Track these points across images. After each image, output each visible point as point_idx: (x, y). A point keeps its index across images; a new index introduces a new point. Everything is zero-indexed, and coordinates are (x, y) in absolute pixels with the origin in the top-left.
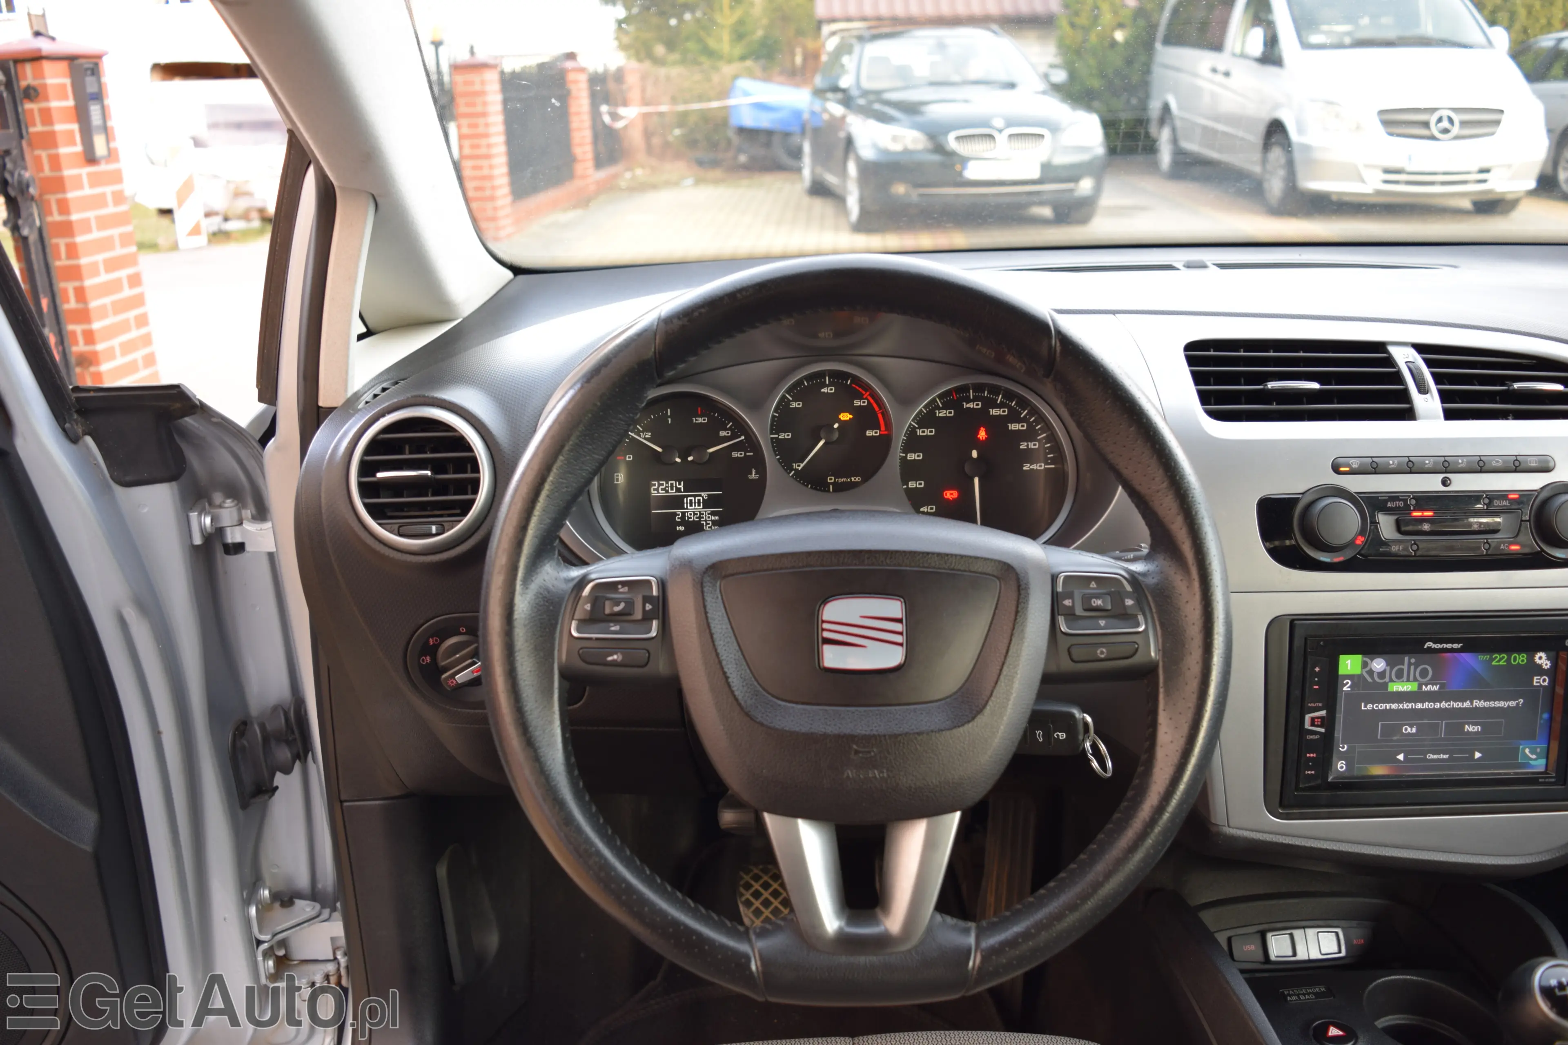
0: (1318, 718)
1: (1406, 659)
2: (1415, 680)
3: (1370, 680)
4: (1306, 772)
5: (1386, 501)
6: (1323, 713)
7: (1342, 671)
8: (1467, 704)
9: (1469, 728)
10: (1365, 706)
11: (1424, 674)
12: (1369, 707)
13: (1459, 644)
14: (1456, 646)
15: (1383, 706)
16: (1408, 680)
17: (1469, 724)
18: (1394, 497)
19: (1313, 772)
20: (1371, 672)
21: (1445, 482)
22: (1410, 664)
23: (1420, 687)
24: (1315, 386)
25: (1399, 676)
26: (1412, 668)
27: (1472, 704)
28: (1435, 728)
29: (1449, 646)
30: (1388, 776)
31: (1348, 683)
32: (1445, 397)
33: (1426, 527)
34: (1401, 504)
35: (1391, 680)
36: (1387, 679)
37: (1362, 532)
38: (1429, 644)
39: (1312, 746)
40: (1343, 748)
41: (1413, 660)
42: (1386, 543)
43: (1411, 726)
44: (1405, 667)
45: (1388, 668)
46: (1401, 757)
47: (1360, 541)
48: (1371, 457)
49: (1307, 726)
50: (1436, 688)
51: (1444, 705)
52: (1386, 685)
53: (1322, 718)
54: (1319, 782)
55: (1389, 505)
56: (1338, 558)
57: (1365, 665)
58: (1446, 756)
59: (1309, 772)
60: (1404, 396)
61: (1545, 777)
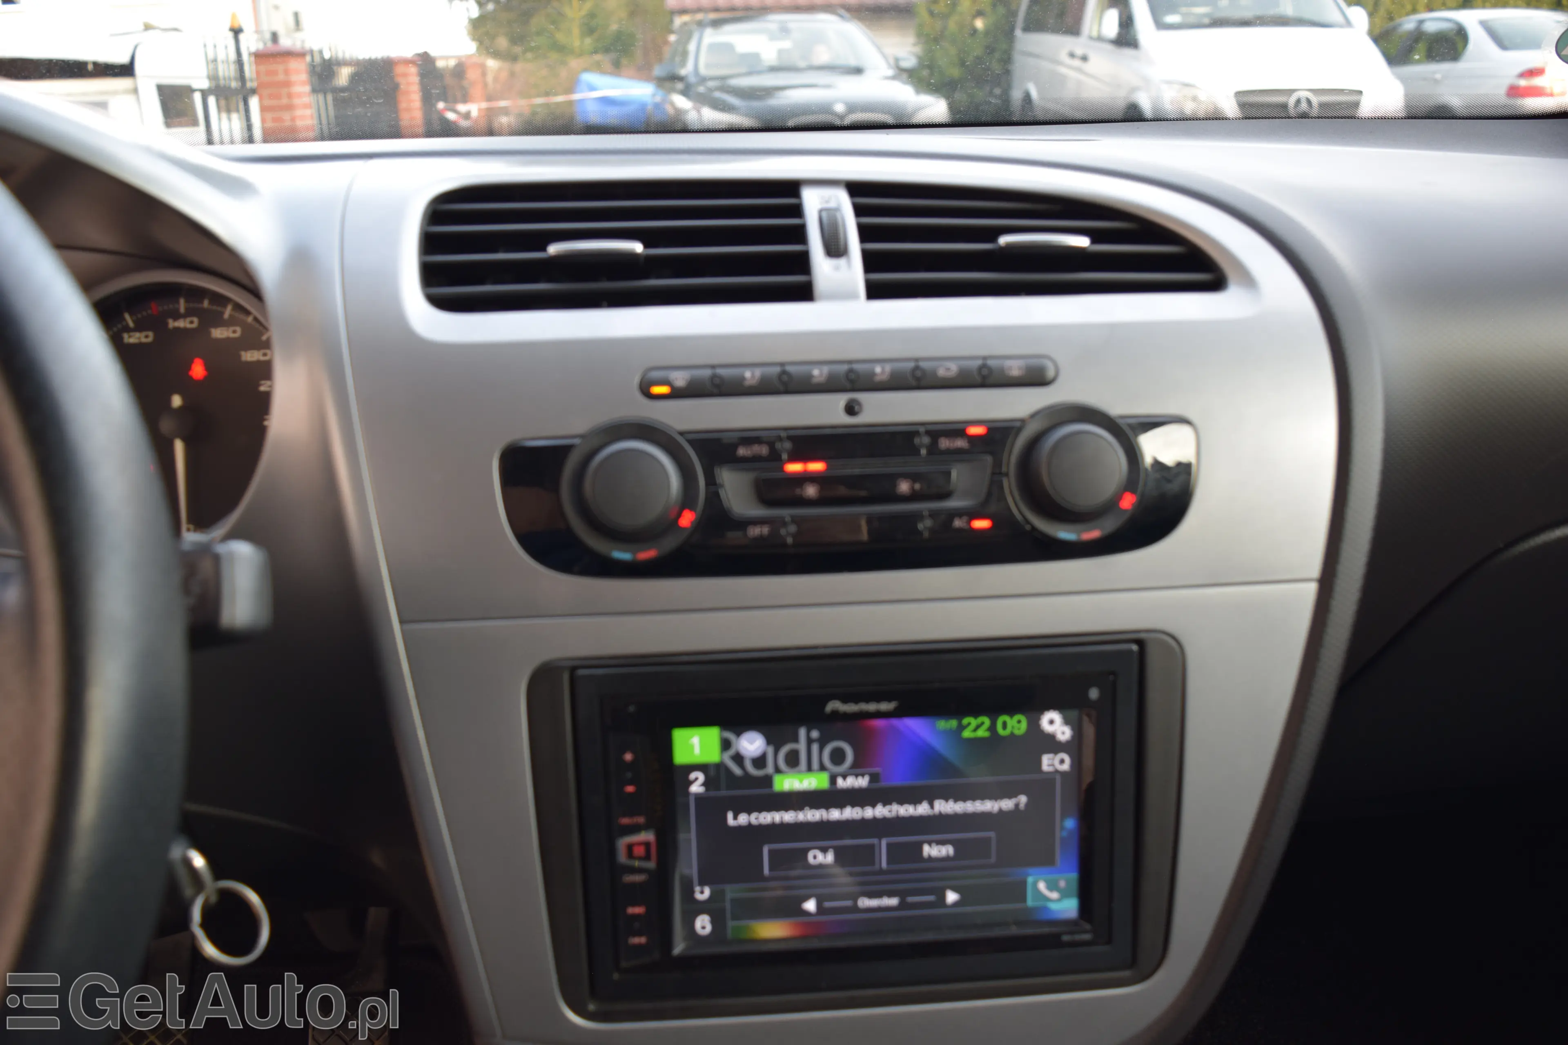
0: (640, 844)
1: (802, 732)
2: (822, 768)
3: (737, 771)
4: (630, 941)
5: (734, 446)
6: (648, 836)
7: (681, 756)
8: (923, 809)
9: (931, 851)
10: (735, 818)
11: (838, 757)
12: (743, 819)
13: (889, 700)
14: (885, 706)
15: (767, 818)
16: (810, 769)
17: (930, 843)
18: (750, 438)
19: (640, 940)
20: (738, 758)
21: (851, 409)
22: (810, 741)
23: (833, 780)
24: (638, 247)
25: (793, 761)
26: (815, 747)
27: (932, 807)
28: (868, 854)
29: (872, 707)
30: (788, 941)
31: (696, 779)
32: (871, 262)
33: (811, 491)
34: (764, 450)
35: (778, 770)
36: (770, 769)
37: (687, 500)
38: (834, 705)
39: (635, 894)
40: (702, 892)
41: (815, 734)
42: (744, 524)
43: (824, 850)
44: (802, 746)
45: (770, 751)
46: (810, 906)
47: (687, 519)
48: (713, 367)
49: (622, 857)
50: (862, 782)
51: (880, 811)
52: (768, 781)
53: (647, 845)
54: (656, 955)
55: (742, 451)
56: (647, 554)
57: (726, 745)
58: (893, 901)
59: (635, 940)
60: (802, 263)
61: (1071, 933)
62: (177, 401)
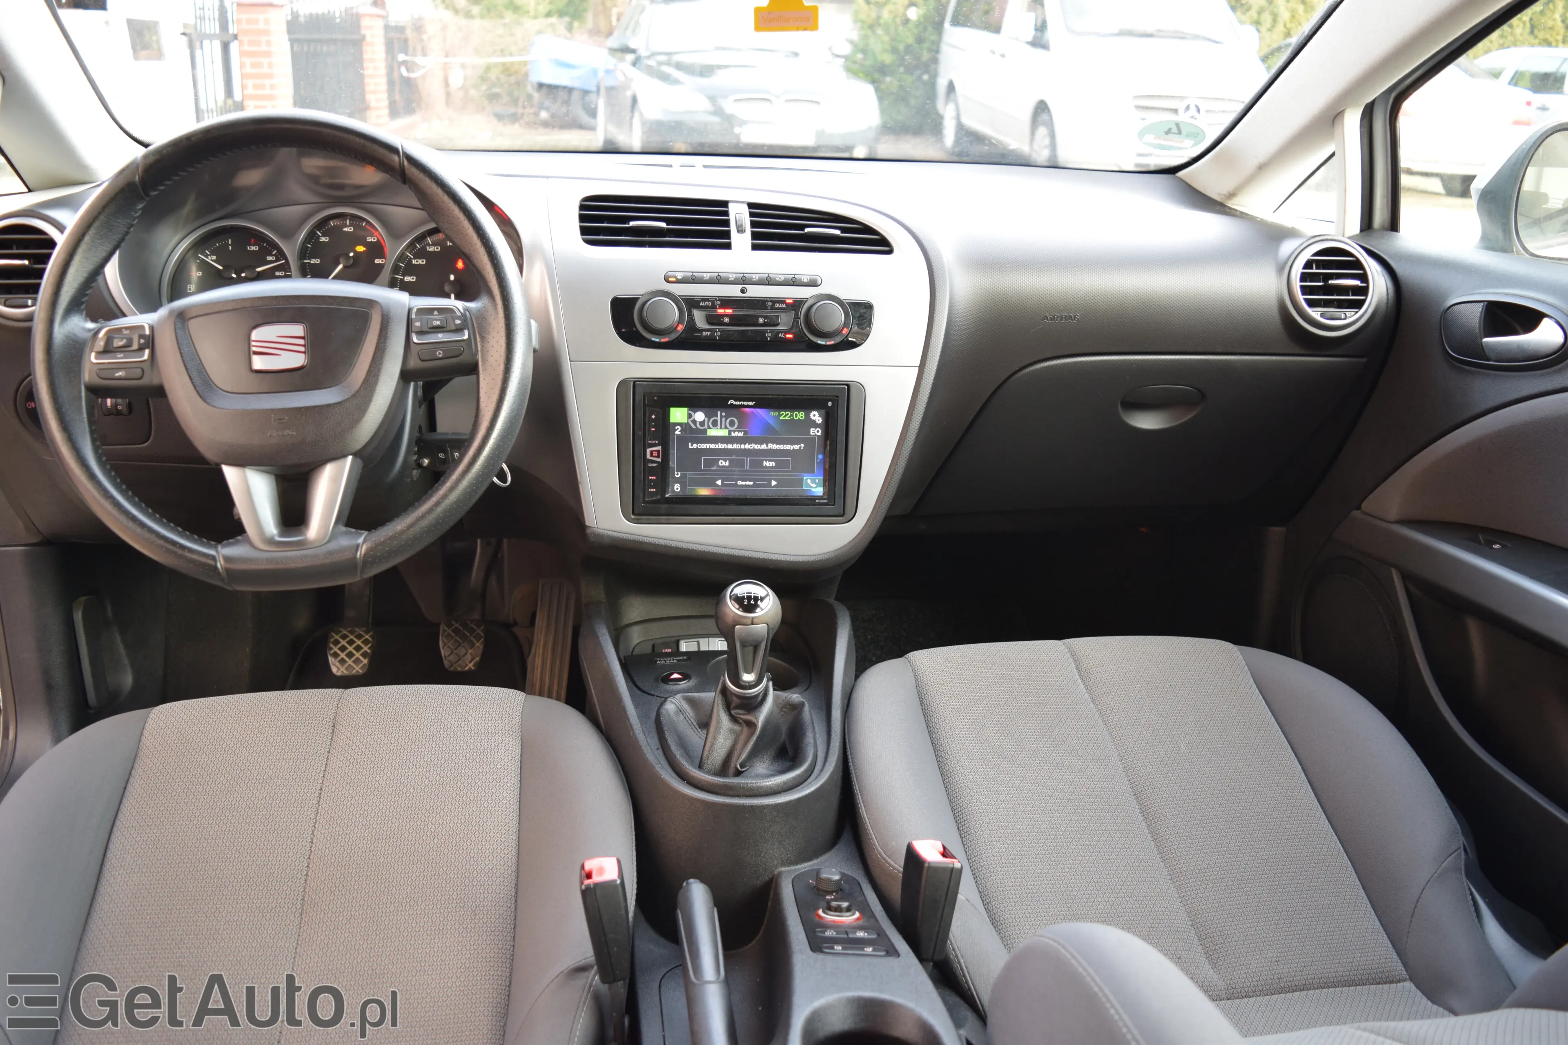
0: (655, 451)
1: (719, 413)
2: (726, 428)
3: (694, 427)
4: (650, 490)
5: (699, 302)
6: (659, 448)
7: (673, 419)
8: (764, 447)
9: (767, 464)
10: (692, 445)
11: (732, 423)
12: (695, 446)
13: (752, 402)
14: (750, 403)
15: (704, 446)
16: (721, 428)
17: (766, 460)
18: (705, 299)
19: (654, 490)
20: (694, 422)
21: (743, 291)
22: (722, 417)
23: (730, 433)
24: (663, 225)
25: (715, 424)
26: (724, 419)
27: (767, 446)
28: (742, 463)
29: (746, 403)
30: (709, 495)
31: (678, 429)
32: (755, 236)
33: (726, 320)
34: (710, 304)
35: (709, 428)
36: (706, 427)
37: (680, 321)
38: (731, 402)
39: (652, 471)
40: (678, 474)
41: (724, 414)
42: (701, 331)
43: (725, 461)
44: (719, 419)
45: (706, 419)
46: (719, 482)
47: (680, 328)
48: (692, 272)
49: (648, 456)
50: (741, 434)
51: (747, 446)
52: (705, 431)
53: (658, 451)
54: (659, 497)
55: (701, 304)
56: (665, 340)
57: (690, 416)
58: (751, 483)
59: (652, 490)
60: (727, 235)
61: (820, 499)
62: (452, 277)
